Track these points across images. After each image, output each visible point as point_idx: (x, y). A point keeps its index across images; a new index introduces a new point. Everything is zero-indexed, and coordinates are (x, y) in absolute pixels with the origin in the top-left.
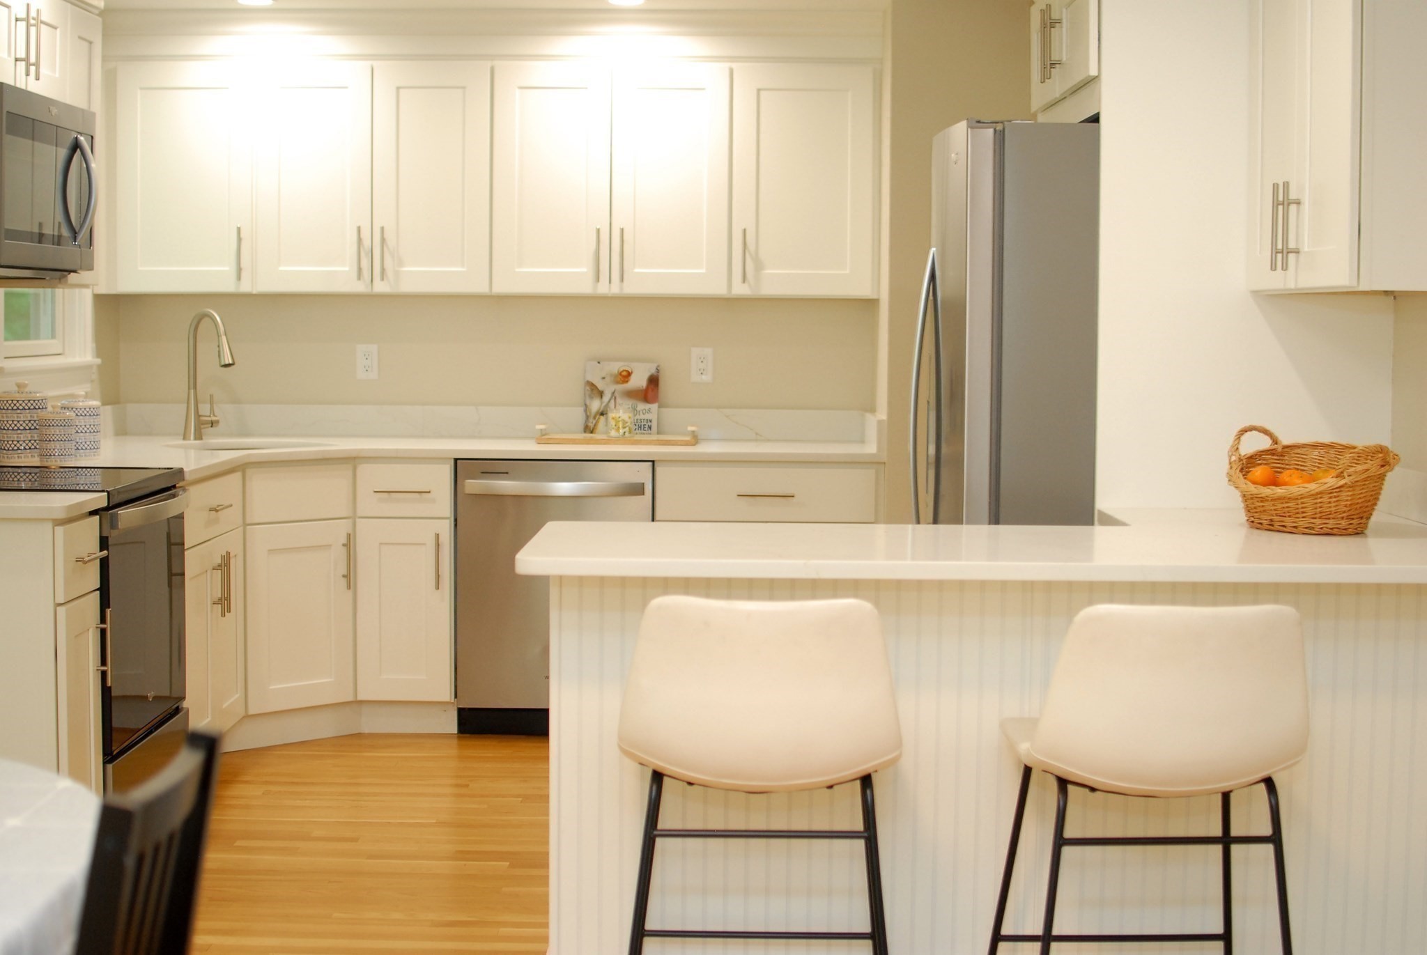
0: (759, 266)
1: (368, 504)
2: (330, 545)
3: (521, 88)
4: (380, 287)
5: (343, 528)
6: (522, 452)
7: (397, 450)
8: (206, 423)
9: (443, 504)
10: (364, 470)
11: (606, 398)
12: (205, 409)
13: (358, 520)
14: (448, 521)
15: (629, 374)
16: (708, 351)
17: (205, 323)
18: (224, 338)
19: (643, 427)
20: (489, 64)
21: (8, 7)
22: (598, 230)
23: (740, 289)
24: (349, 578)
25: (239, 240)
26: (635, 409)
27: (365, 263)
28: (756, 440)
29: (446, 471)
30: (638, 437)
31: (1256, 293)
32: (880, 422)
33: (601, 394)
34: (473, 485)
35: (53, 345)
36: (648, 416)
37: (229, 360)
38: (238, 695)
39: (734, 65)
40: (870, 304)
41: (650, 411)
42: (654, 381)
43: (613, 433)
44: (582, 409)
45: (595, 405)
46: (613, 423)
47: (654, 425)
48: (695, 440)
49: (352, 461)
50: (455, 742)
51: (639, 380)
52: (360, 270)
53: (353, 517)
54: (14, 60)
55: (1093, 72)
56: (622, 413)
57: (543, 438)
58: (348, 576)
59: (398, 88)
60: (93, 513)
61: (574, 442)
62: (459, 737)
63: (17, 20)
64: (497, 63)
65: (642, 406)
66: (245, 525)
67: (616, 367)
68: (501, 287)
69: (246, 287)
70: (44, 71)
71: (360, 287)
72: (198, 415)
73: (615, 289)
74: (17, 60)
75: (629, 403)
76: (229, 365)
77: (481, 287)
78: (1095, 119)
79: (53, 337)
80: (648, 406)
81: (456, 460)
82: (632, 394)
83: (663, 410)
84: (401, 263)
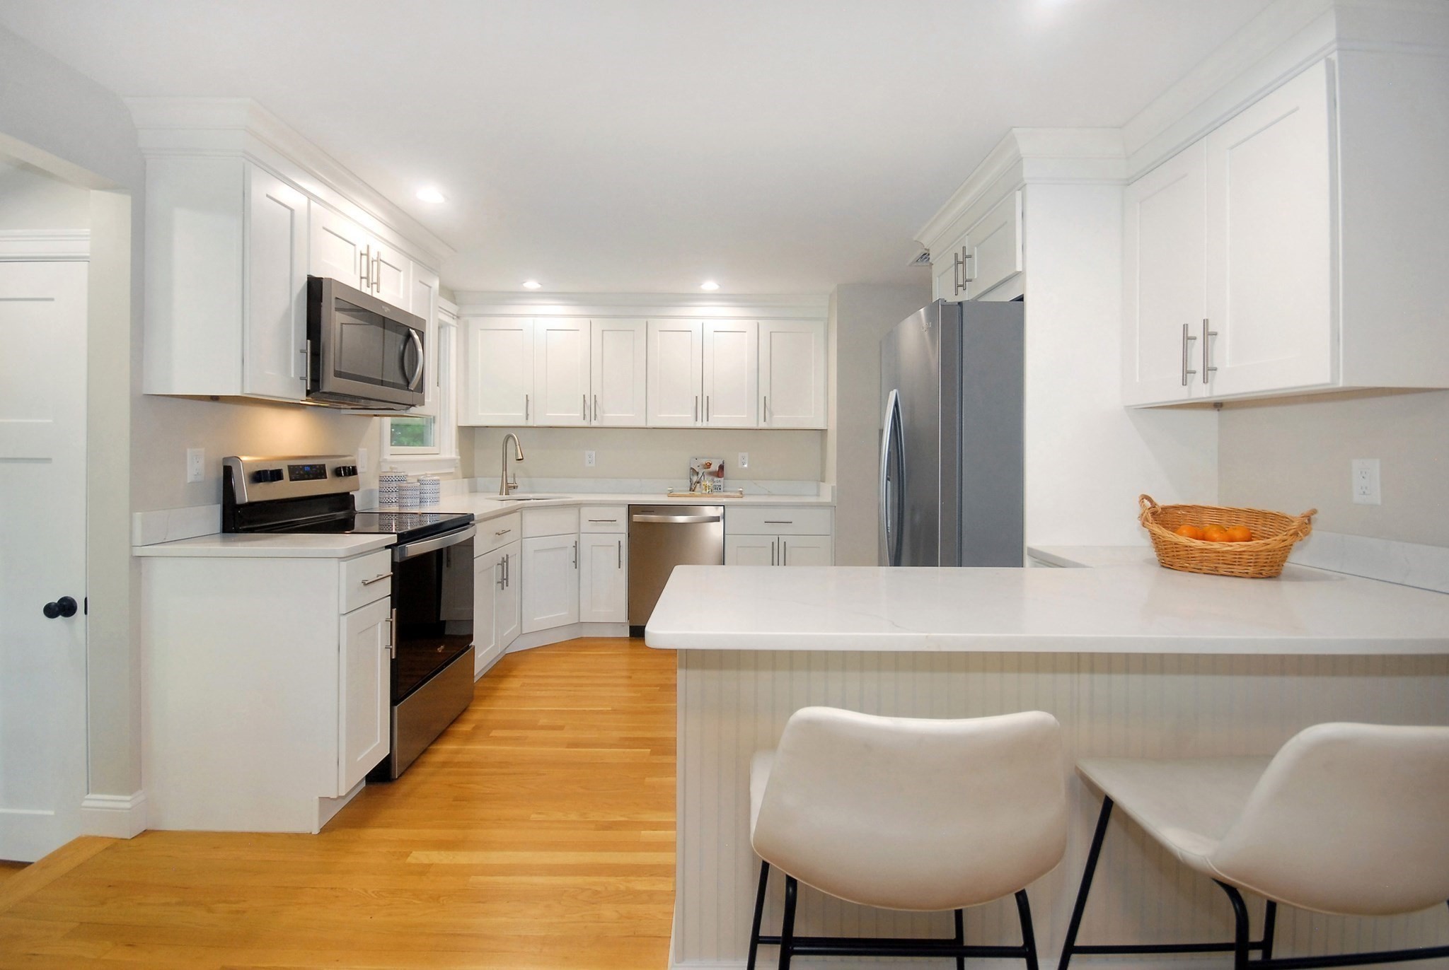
0: (771, 414)
1: (586, 526)
2: (566, 547)
3: (660, 331)
4: (594, 423)
5: (573, 538)
6: (663, 501)
7: (601, 501)
8: (511, 487)
9: (623, 526)
10: (584, 510)
11: (700, 476)
12: (510, 480)
13: (581, 535)
14: (624, 535)
15: (711, 464)
16: (746, 454)
17: (511, 441)
18: (518, 447)
19: (718, 488)
20: (645, 320)
21: (354, 245)
22: (697, 397)
23: (762, 425)
24: (576, 562)
25: (527, 400)
26: (713, 480)
27: (587, 412)
28: (769, 495)
29: (624, 511)
30: (715, 494)
31: (1127, 408)
32: (833, 487)
33: (698, 473)
34: (637, 518)
35: (434, 450)
36: (719, 484)
37: (520, 457)
38: (515, 626)
39: (759, 321)
40: (823, 432)
41: (719, 481)
42: (721, 467)
43: (704, 492)
44: (689, 481)
45: (695, 479)
46: (704, 487)
47: (722, 487)
48: (742, 494)
49: (578, 505)
50: (628, 643)
51: (715, 467)
52: (584, 415)
53: (579, 533)
54: (359, 278)
55: (1019, 268)
56: (707, 482)
57: (671, 494)
58: (575, 562)
59: (603, 331)
60: (387, 547)
61: (685, 496)
62: (630, 640)
63: (362, 254)
64: (649, 320)
65: (716, 479)
66: (522, 538)
67: (704, 461)
68: (650, 425)
69: (530, 423)
70: (382, 287)
71: (585, 424)
72: (507, 483)
73: (705, 425)
74: (362, 278)
75: (711, 478)
76: (520, 460)
77: (643, 424)
78: (1021, 299)
79: (434, 446)
80: (719, 479)
81: (629, 505)
82: (711, 474)
83: (726, 481)
84: (604, 412)
